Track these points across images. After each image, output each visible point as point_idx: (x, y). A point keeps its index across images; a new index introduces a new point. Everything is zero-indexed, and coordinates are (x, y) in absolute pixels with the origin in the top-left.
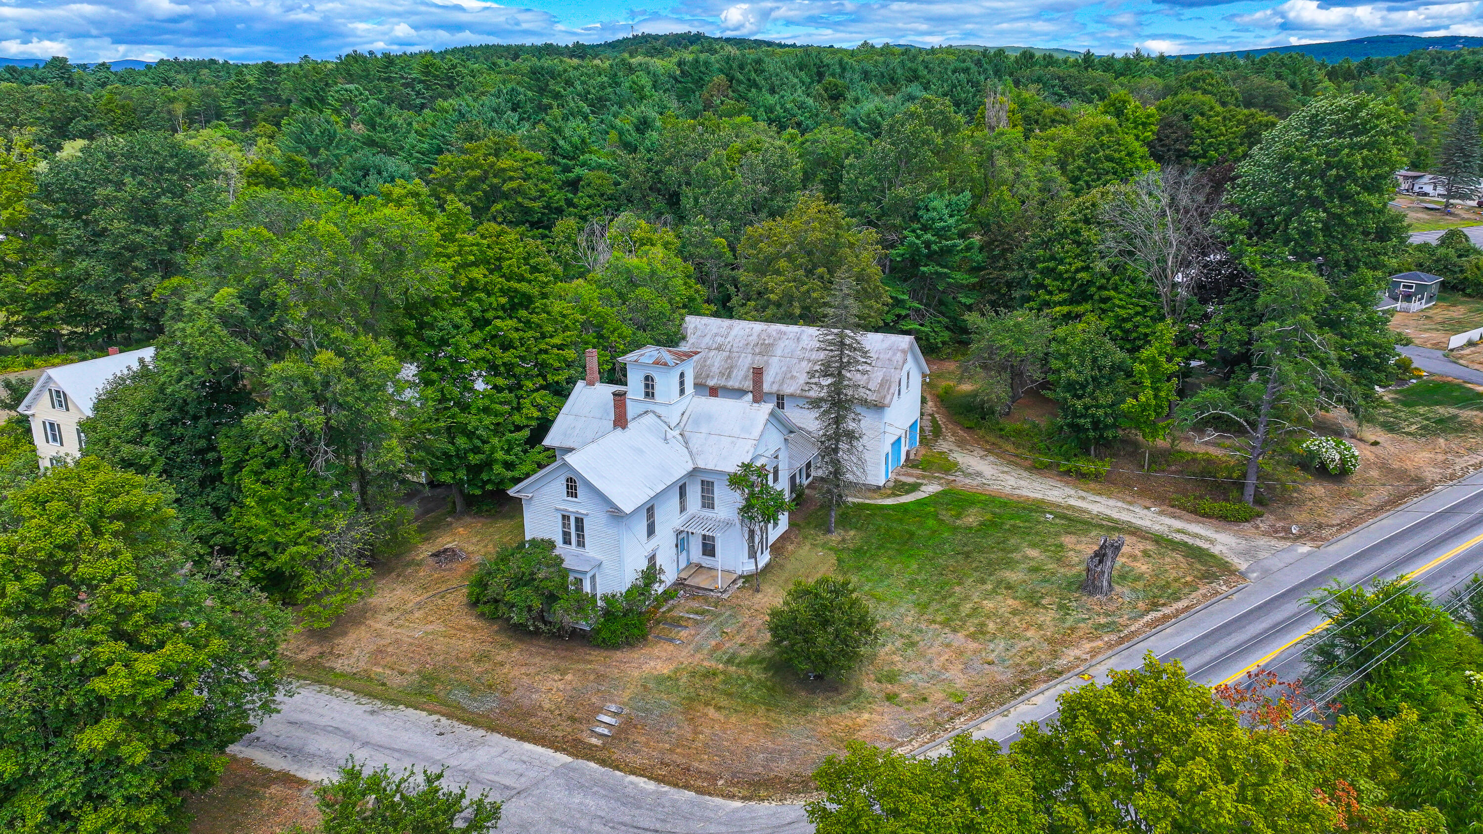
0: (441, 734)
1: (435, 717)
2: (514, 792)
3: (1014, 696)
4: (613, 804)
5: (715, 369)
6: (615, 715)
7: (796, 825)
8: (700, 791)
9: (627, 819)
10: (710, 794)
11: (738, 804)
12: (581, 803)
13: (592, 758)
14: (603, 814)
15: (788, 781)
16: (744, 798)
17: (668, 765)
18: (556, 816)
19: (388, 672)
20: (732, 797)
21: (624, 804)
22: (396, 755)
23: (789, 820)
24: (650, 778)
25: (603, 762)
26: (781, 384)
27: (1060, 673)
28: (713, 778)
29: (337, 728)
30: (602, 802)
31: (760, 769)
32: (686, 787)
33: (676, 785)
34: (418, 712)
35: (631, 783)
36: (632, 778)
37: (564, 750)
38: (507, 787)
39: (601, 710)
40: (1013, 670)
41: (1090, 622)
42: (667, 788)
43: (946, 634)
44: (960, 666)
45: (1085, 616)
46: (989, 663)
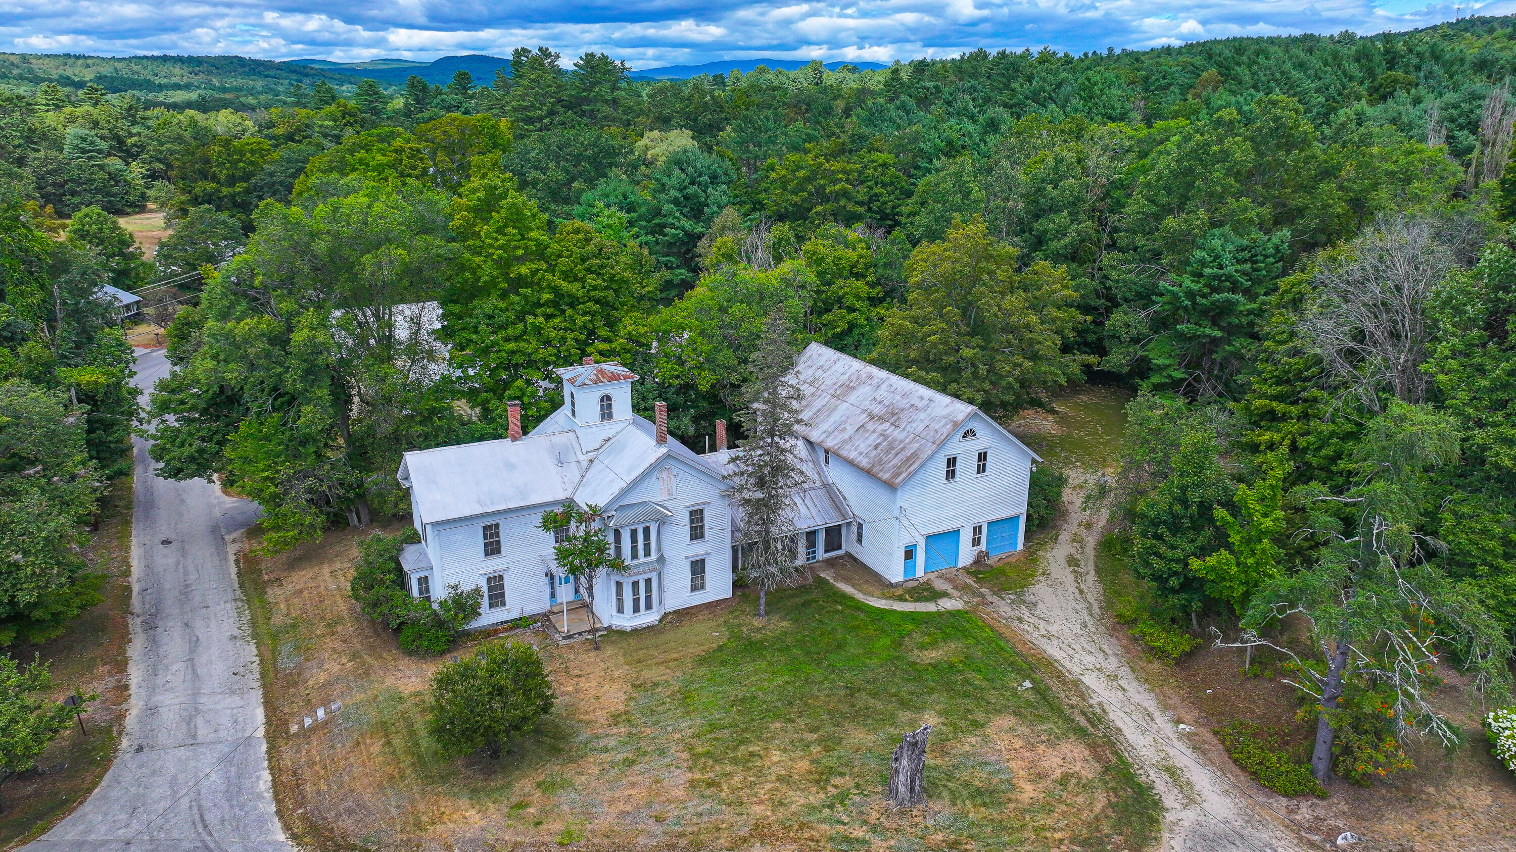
1: (255, 659)
4: (223, 787)
6: (329, 712)
8: (280, 811)
9: (209, 806)
10: (281, 818)
11: (283, 838)
12: (208, 775)
13: (272, 742)
14: (204, 792)
15: (333, 839)
16: (292, 835)
17: (296, 775)
18: (181, 776)
19: (284, 610)
21: (227, 791)
24: (274, 779)
25: (272, 749)
26: (829, 436)
28: (301, 804)
29: (198, 640)
30: (219, 782)
31: (333, 815)
32: (279, 801)
33: (276, 795)
34: (255, 650)
35: (259, 777)
36: (266, 773)
37: (270, 725)
39: (329, 704)
40: (665, 839)
41: (840, 827)
42: (269, 795)
43: (678, 768)
44: (629, 808)
45: (845, 819)
46: (658, 820)
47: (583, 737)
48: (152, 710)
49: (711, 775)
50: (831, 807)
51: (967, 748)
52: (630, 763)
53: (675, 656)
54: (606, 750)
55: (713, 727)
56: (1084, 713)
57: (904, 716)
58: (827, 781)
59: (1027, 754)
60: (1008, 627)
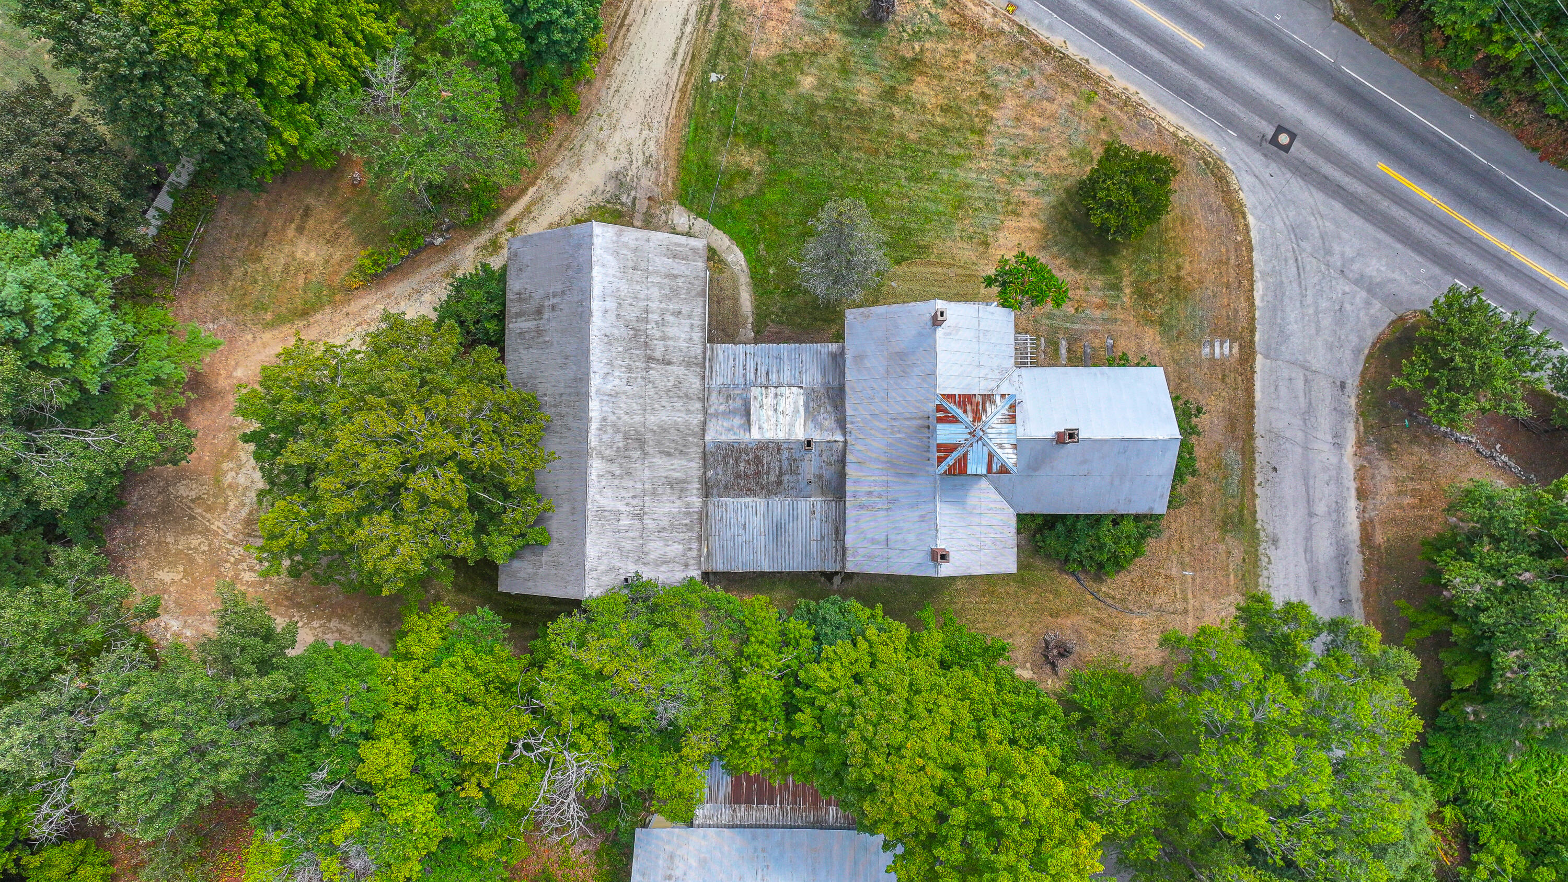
0: (1275, 469)
1: (1258, 490)
2: (1308, 373)
3: (1066, 56)
4: (1286, 301)
5: (676, 506)
6: (1213, 347)
7: (1257, 173)
8: (1251, 249)
9: (1295, 285)
10: (1250, 241)
11: (1251, 219)
12: (1296, 322)
13: (1252, 341)
14: (1298, 304)
15: (1223, 191)
16: (1244, 218)
17: (1240, 282)
18: (1313, 331)
19: (1231, 567)
20: (1247, 226)
21: (1284, 294)
22: (1311, 482)
23: (1254, 179)
24: (1253, 290)
25: (1252, 331)
26: (688, 398)
27: (1021, 27)
28: (1238, 245)
29: (1305, 551)
30: (1288, 309)
31: (1222, 214)
32: (1250, 261)
33: (1252, 269)
34: (1258, 508)
35: (1262, 301)
36: (1258, 302)
37: (1252, 367)
38: (1306, 381)
39: (1212, 359)
40: (1036, 63)
41: (933, 11)
42: (1257, 274)
43: (999, 127)
44: (1045, 103)
45: (926, 15)
46: (1032, 82)
47: (1047, 199)
48: (1338, 446)
49: (982, 107)
50: (928, 31)
51: (806, 39)
52: (1027, 153)
53: (939, 270)
54: (1037, 175)
55: (955, 162)
56: (707, 21)
57: (821, 97)
58: (915, 59)
59: (775, 11)
60: (666, 157)
